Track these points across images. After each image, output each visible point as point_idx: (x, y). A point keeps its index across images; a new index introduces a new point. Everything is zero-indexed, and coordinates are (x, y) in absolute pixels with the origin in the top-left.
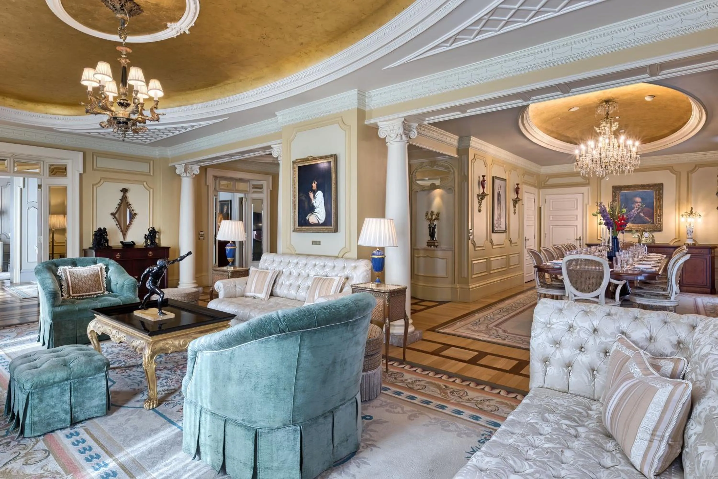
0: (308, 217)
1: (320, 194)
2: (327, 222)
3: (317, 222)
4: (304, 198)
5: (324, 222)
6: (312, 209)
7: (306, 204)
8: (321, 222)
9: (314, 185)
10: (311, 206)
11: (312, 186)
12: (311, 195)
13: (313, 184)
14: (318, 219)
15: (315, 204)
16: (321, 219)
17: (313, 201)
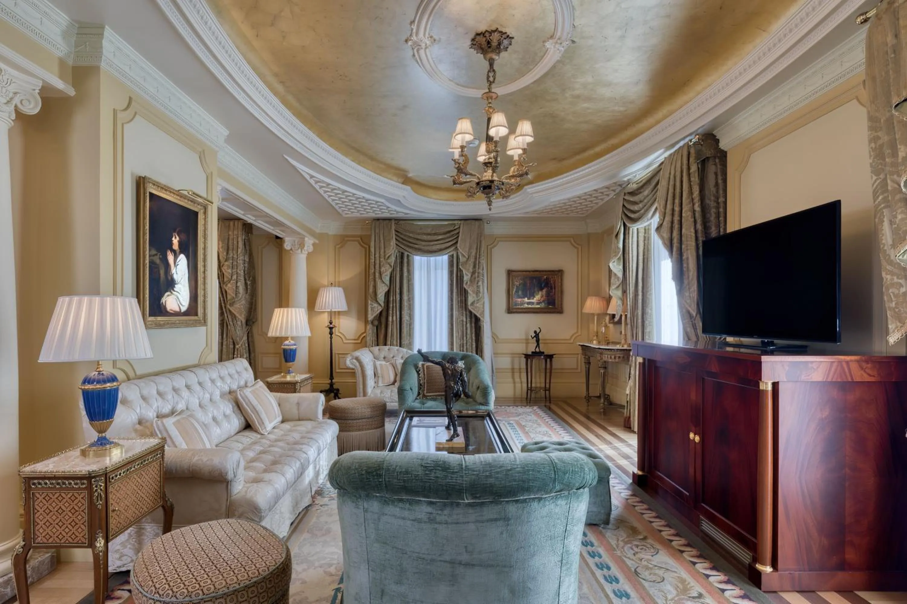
0: (163, 300)
1: (182, 259)
2: (192, 310)
3: (178, 310)
4: (158, 261)
5: (188, 309)
6: (170, 284)
7: (162, 272)
8: (184, 309)
9: (175, 241)
10: (170, 278)
11: (171, 244)
12: (171, 258)
13: (173, 239)
14: (180, 304)
15: (175, 276)
16: (183, 304)
17: (173, 271)
